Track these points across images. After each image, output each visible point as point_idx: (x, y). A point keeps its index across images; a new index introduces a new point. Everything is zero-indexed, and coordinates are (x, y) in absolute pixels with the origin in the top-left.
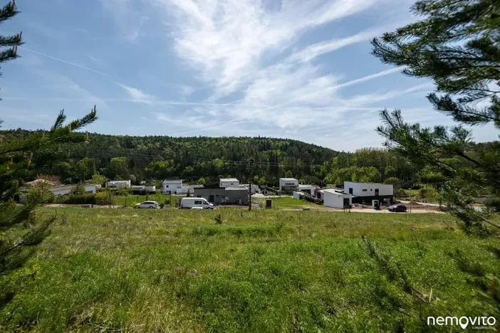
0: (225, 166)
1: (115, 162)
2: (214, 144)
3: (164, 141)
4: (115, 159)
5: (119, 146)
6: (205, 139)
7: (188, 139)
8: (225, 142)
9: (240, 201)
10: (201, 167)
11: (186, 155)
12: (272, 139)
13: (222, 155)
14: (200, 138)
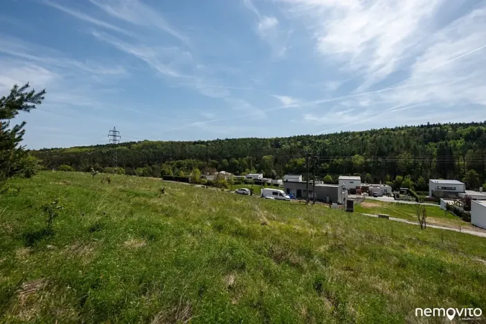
0: (366, 163)
1: (264, 159)
2: (357, 139)
3: (305, 140)
4: (265, 157)
5: (269, 146)
6: (347, 134)
7: (328, 136)
8: (371, 136)
9: (328, 199)
10: (337, 165)
11: (323, 153)
12: (452, 126)
13: (364, 151)
14: (342, 133)
